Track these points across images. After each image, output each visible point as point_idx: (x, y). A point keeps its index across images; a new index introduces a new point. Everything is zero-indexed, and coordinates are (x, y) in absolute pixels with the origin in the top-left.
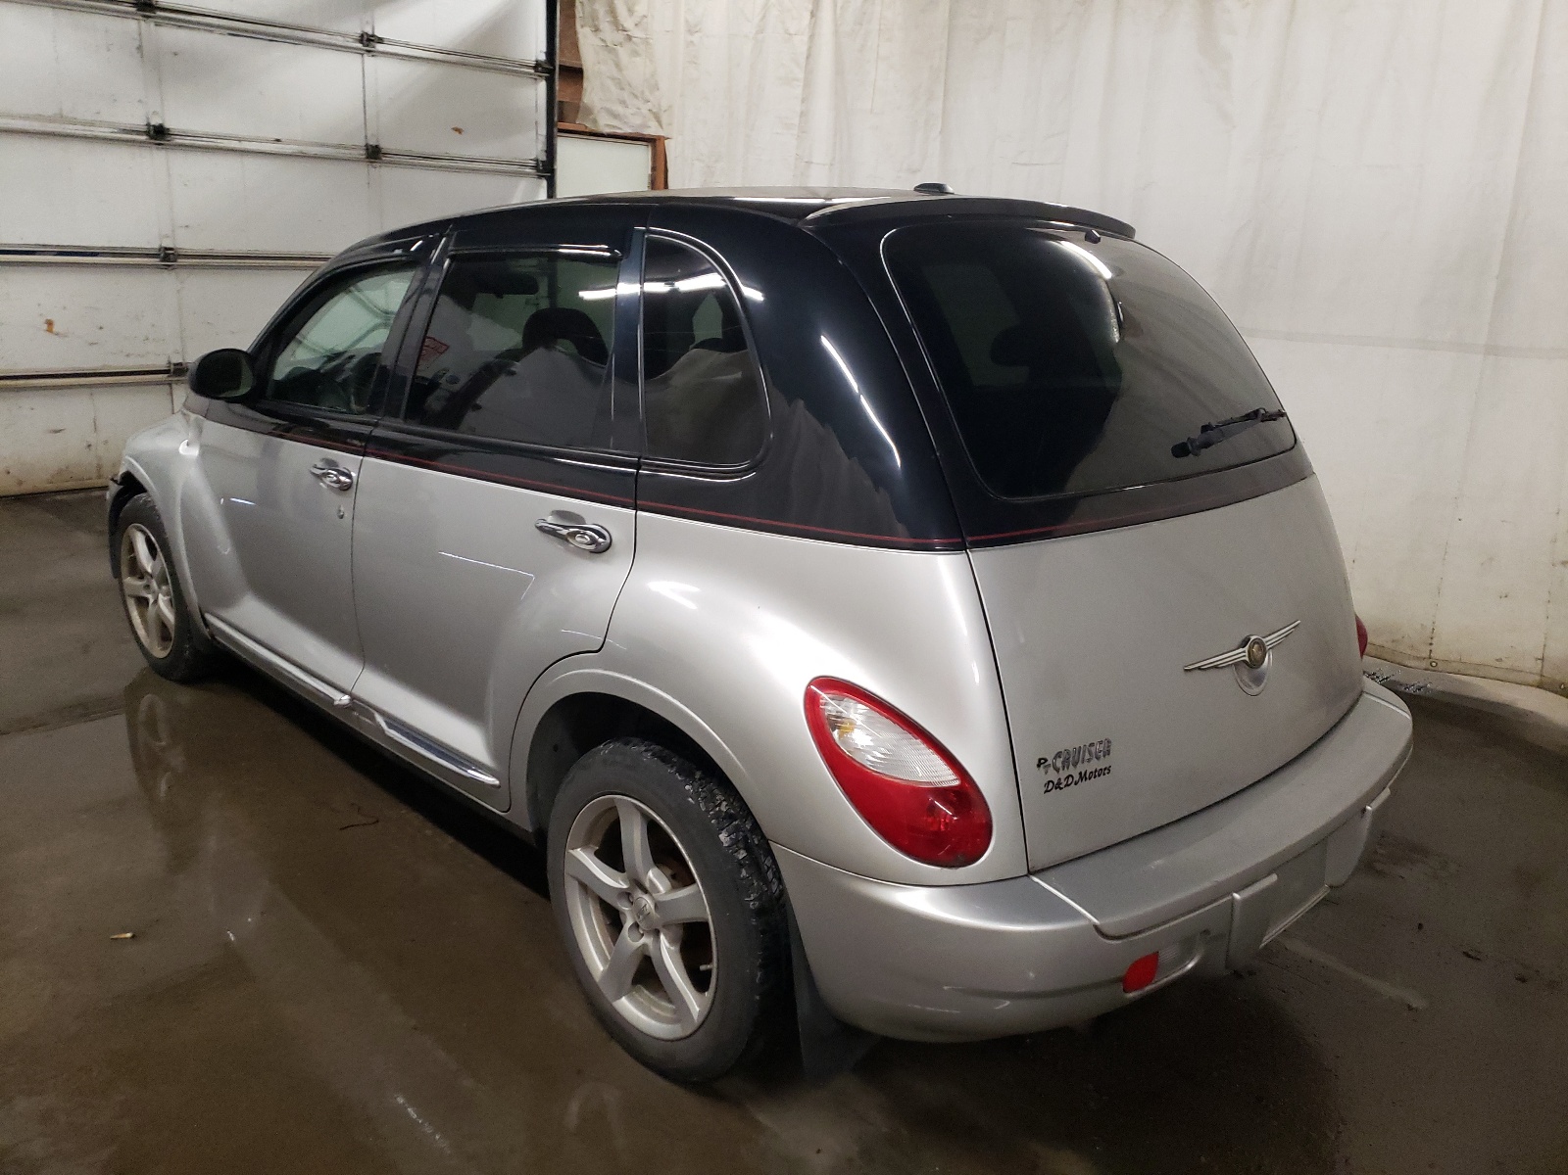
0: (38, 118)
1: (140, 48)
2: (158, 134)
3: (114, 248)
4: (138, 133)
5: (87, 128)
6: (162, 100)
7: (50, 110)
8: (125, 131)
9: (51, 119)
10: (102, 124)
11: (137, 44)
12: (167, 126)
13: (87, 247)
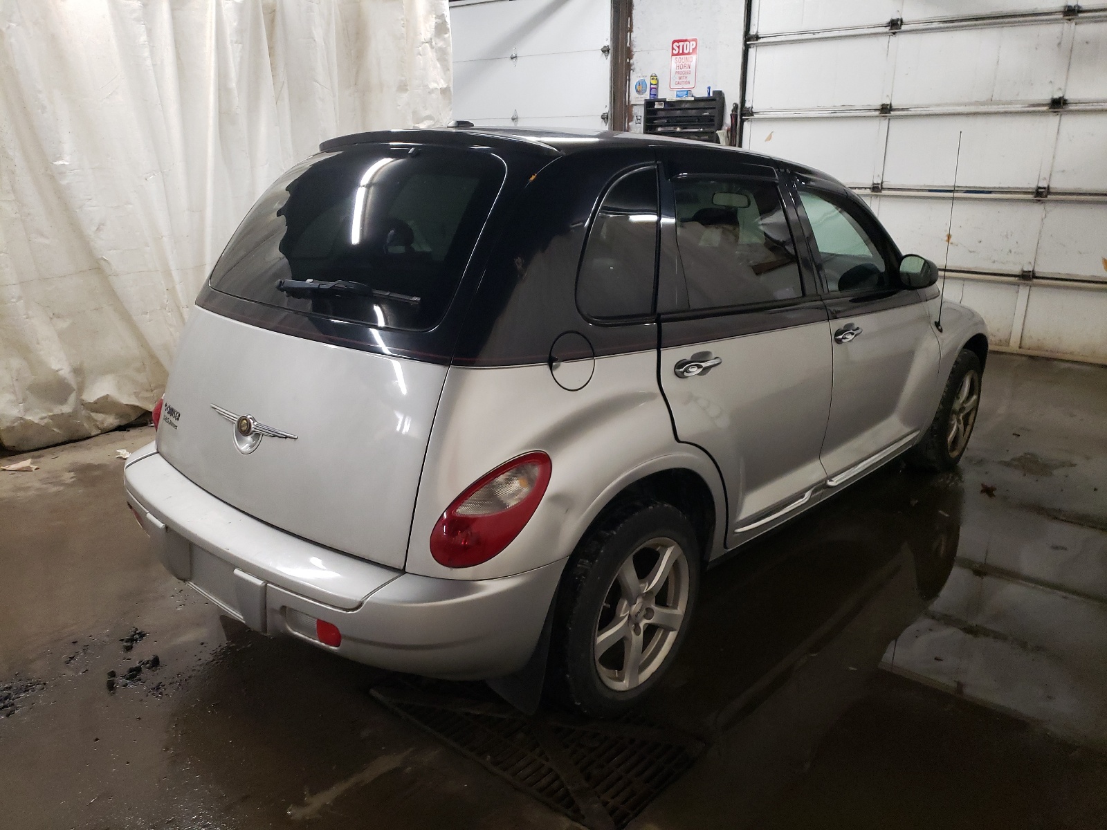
0: (977, 103)
1: (1059, 44)
2: (1058, 105)
3: (1002, 188)
4: (1044, 105)
5: (1006, 106)
6: (1067, 78)
7: (984, 97)
8: (1034, 105)
9: (983, 104)
10: (1016, 102)
11: (1058, 41)
12: (1066, 97)
13: (984, 188)
